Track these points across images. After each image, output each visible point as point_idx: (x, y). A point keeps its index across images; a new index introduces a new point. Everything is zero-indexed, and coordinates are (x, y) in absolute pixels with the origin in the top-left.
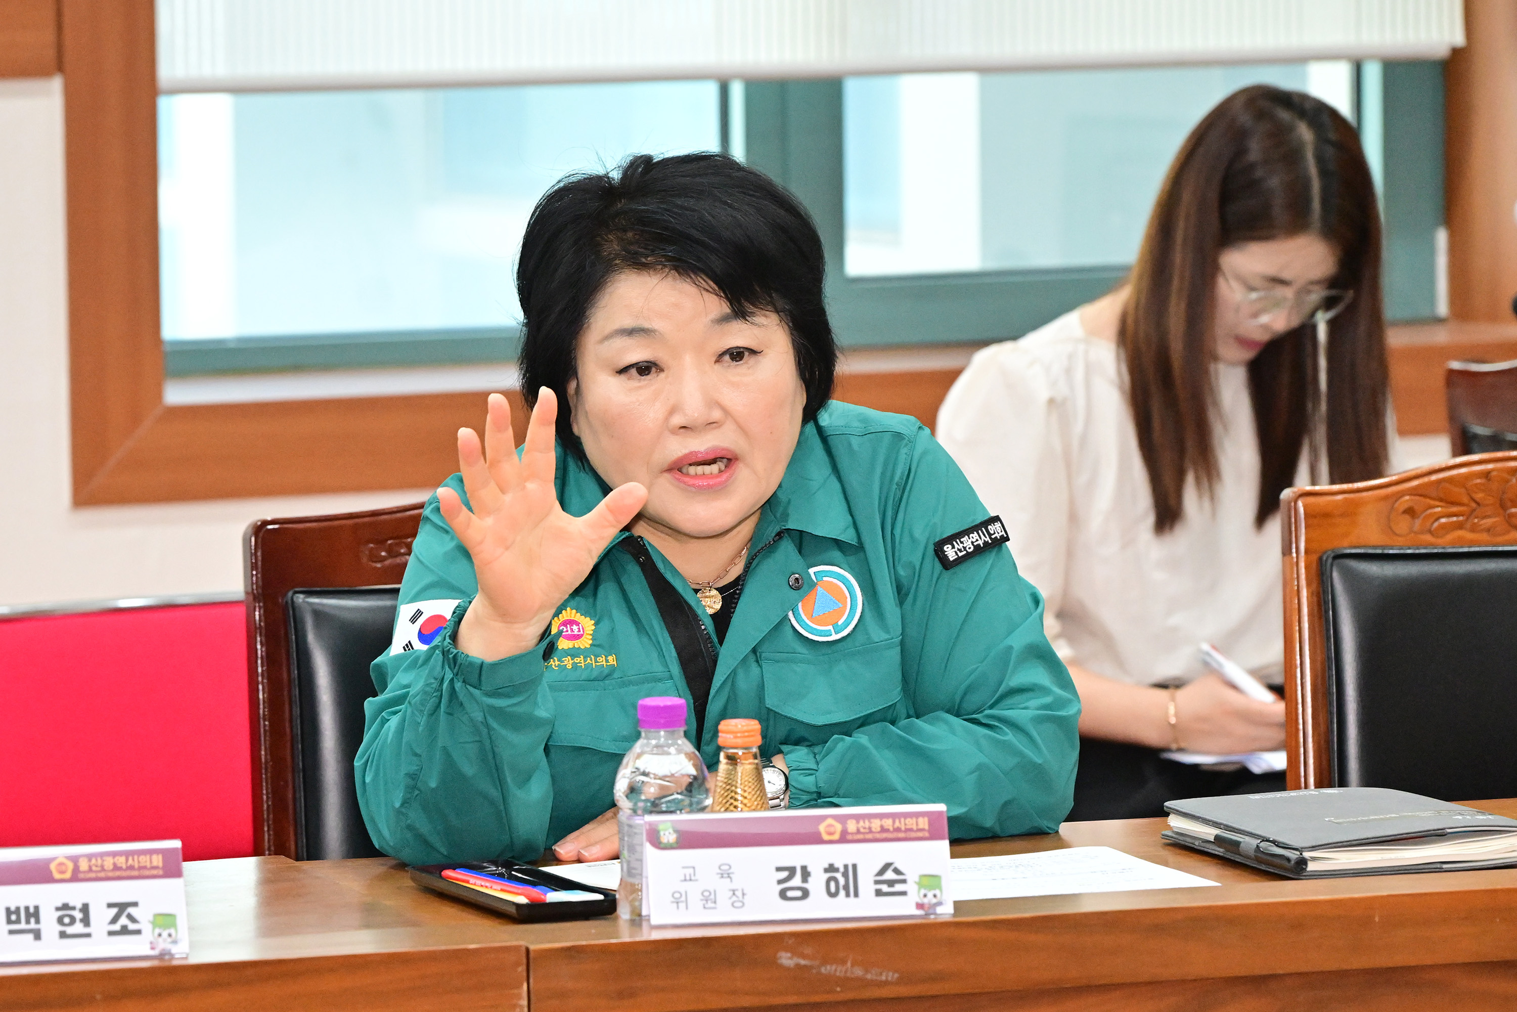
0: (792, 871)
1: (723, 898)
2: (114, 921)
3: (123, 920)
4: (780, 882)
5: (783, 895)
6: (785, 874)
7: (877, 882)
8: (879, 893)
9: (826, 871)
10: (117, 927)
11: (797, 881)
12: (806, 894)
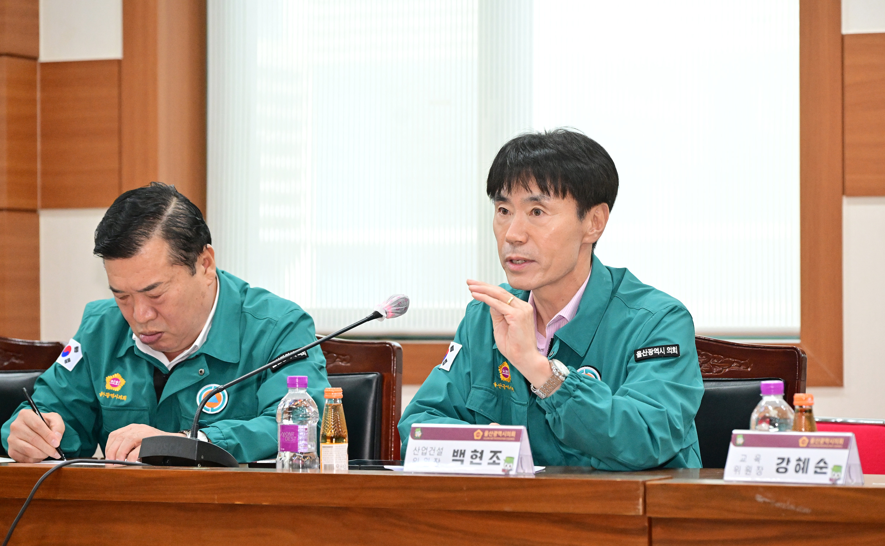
0: (783, 459)
1: (754, 471)
2: (491, 458)
3: (495, 459)
4: (778, 464)
5: (777, 471)
6: (780, 461)
7: (816, 467)
8: (816, 472)
9: (797, 460)
10: (491, 461)
11: (784, 465)
12: (786, 470)
